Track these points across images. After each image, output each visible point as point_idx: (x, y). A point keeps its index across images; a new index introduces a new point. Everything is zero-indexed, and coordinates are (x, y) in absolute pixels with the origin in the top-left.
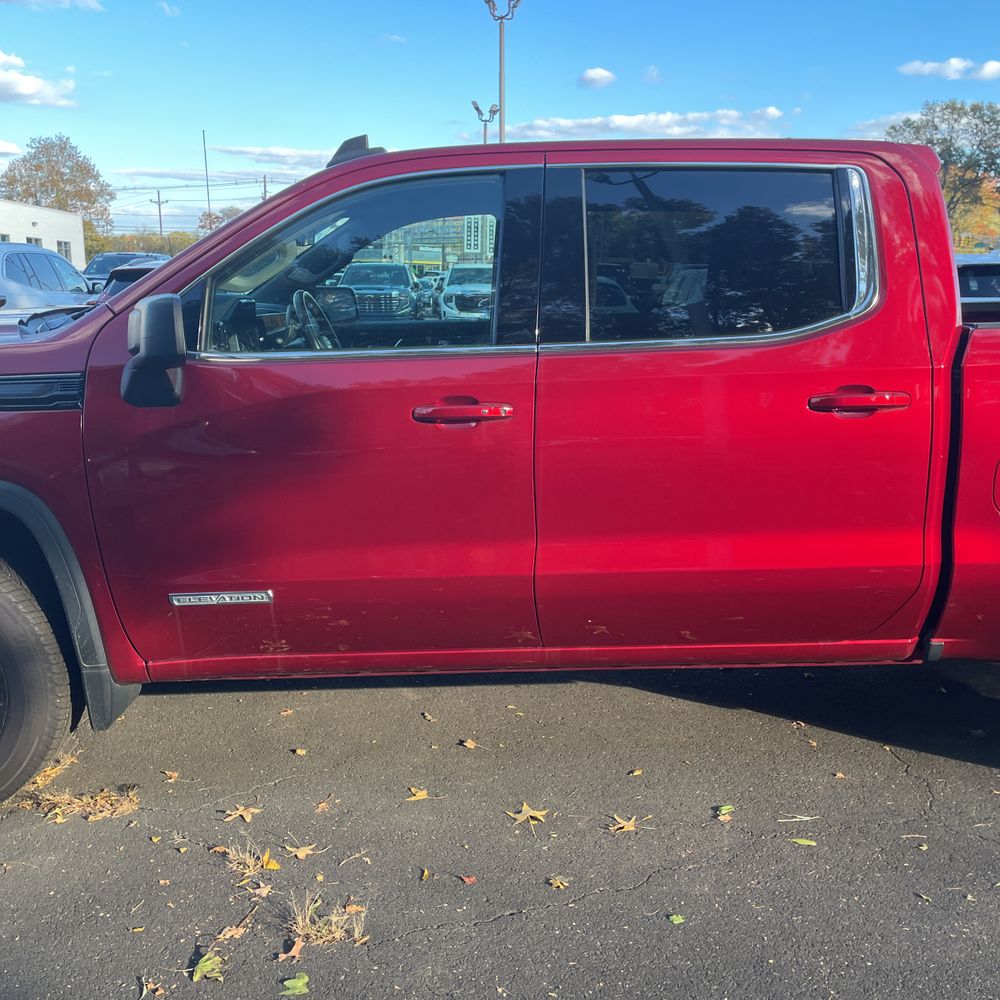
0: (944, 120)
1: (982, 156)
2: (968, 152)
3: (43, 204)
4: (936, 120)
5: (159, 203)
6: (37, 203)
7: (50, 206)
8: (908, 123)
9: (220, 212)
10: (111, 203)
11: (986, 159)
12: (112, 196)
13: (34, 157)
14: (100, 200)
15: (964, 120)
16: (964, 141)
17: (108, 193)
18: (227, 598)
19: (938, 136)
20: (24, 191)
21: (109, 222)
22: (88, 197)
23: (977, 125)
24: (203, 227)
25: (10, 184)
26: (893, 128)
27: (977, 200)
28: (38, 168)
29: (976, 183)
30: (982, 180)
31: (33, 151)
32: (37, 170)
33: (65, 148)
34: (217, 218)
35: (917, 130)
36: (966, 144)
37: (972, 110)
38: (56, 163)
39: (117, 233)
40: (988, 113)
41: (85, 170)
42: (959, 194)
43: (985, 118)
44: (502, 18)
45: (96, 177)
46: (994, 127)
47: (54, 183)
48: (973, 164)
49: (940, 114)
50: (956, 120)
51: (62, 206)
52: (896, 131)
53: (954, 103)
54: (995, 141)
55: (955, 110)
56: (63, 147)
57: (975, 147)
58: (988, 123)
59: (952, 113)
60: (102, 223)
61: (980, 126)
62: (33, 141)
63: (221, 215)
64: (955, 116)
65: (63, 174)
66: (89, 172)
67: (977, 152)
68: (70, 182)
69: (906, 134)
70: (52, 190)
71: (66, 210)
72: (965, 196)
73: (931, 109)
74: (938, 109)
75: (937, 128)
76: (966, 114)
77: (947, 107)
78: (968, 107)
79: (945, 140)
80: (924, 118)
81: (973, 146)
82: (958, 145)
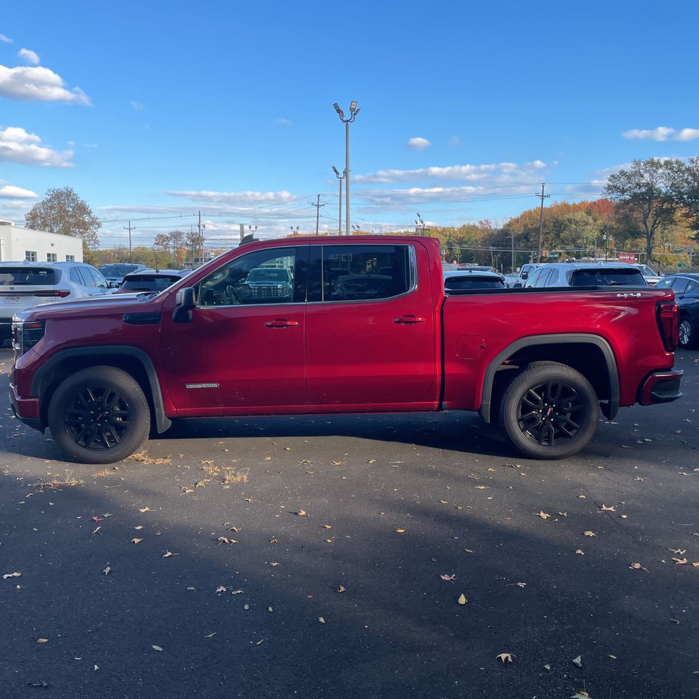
0: (646, 171)
1: (674, 193)
2: (664, 190)
3: (55, 231)
4: (641, 171)
5: (130, 229)
6: (51, 231)
7: (59, 232)
8: (623, 173)
9: (169, 234)
10: (98, 229)
11: (677, 196)
12: (99, 225)
13: (50, 201)
14: (92, 228)
15: (660, 171)
16: (661, 184)
17: (95, 223)
18: (204, 386)
19: (643, 181)
20: (42, 223)
21: (96, 242)
22: (84, 226)
23: (669, 173)
24: (157, 244)
25: (32, 218)
26: (613, 176)
27: (672, 222)
28: (52, 208)
29: (671, 211)
30: (675, 209)
31: (49, 197)
32: (51, 210)
33: (70, 195)
34: (167, 238)
35: (629, 177)
36: (662, 186)
37: (665, 164)
38: (64, 204)
39: (101, 249)
40: (676, 166)
41: (82, 209)
42: (659, 219)
43: (675, 169)
44: (347, 121)
45: (89, 213)
46: (681, 175)
47: (62, 218)
48: (668, 199)
49: (644, 167)
50: (655, 171)
51: (66, 232)
52: (615, 178)
53: (652, 160)
54: (681, 184)
55: (654, 164)
56: (69, 194)
57: (668, 188)
58: (676, 172)
59: (652, 166)
60: (92, 242)
61: (672, 174)
62: (49, 190)
63: (169, 236)
64: (654, 168)
65: (68, 211)
66: (84, 210)
67: (670, 191)
68: (72, 216)
69: (622, 180)
70: (60, 222)
71: (69, 235)
72: (664, 219)
73: (638, 164)
74: (642, 164)
75: (642, 176)
76: (661, 167)
77: (648, 163)
78: (662, 162)
79: (648, 183)
80: (633, 170)
81: (667, 187)
82: (657, 186)
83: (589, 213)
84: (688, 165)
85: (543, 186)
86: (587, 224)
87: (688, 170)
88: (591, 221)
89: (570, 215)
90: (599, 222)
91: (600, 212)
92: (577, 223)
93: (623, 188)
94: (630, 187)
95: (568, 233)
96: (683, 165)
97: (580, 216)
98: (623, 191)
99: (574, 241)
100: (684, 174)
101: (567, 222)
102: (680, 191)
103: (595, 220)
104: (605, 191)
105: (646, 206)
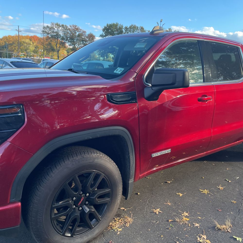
0: (56, 27)
2: (62, 36)
4: (54, 27)
8: (48, 27)
19: (55, 31)
23: (63, 30)
27: (65, 47)
29: (64, 43)
35: (50, 29)
36: (61, 34)
37: (62, 26)
43: (65, 28)
46: (67, 31)
48: (63, 39)
50: (58, 28)
52: (45, 28)
53: (58, 23)
54: (67, 34)
55: (58, 25)
64: (58, 27)
67: (64, 36)
69: (47, 29)
72: (62, 46)
73: (53, 24)
74: (54, 24)
75: (54, 29)
76: (60, 27)
77: (56, 24)
78: (61, 25)
79: (57, 32)
80: (51, 26)
81: (63, 34)
82: (59, 34)
83: (31, 40)
84: (69, 27)
85: (19, 27)
86: (30, 44)
87: (69, 29)
88: (32, 43)
89: (24, 40)
90: (35, 44)
91: (34, 40)
92: (26, 43)
93: (48, 32)
94: (51, 32)
95: (23, 47)
96: (68, 27)
97: (27, 41)
98: (48, 34)
99: (26, 50)
100: (68, 30)
101: (22, 43)
102: (67, 37)
103: (33, 43)
104: (42, 33)
105: (56, 40)
